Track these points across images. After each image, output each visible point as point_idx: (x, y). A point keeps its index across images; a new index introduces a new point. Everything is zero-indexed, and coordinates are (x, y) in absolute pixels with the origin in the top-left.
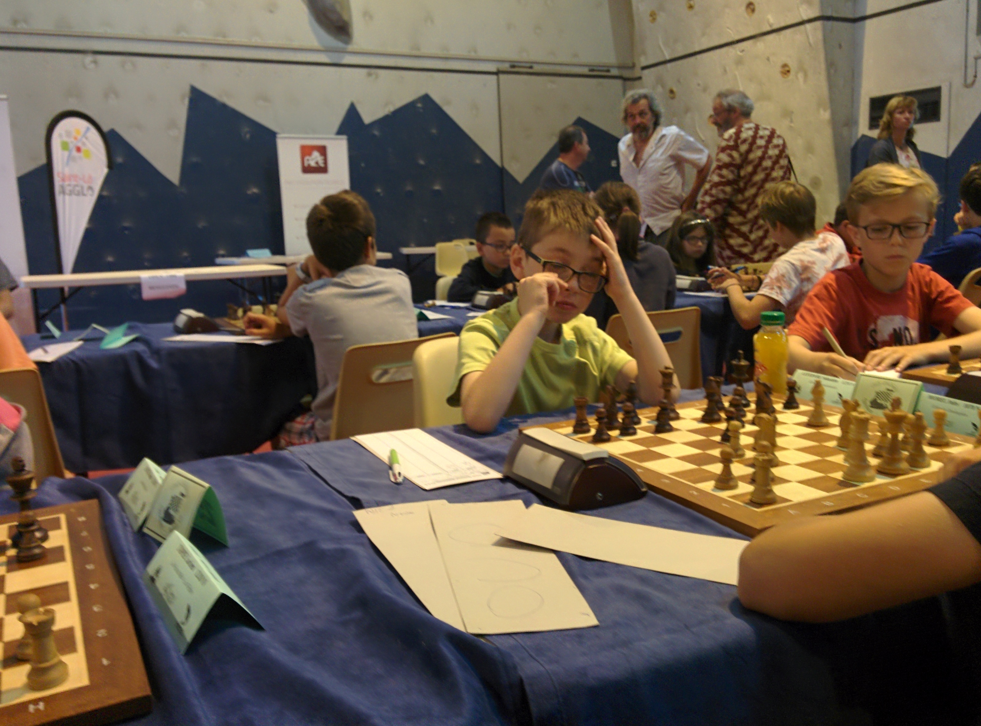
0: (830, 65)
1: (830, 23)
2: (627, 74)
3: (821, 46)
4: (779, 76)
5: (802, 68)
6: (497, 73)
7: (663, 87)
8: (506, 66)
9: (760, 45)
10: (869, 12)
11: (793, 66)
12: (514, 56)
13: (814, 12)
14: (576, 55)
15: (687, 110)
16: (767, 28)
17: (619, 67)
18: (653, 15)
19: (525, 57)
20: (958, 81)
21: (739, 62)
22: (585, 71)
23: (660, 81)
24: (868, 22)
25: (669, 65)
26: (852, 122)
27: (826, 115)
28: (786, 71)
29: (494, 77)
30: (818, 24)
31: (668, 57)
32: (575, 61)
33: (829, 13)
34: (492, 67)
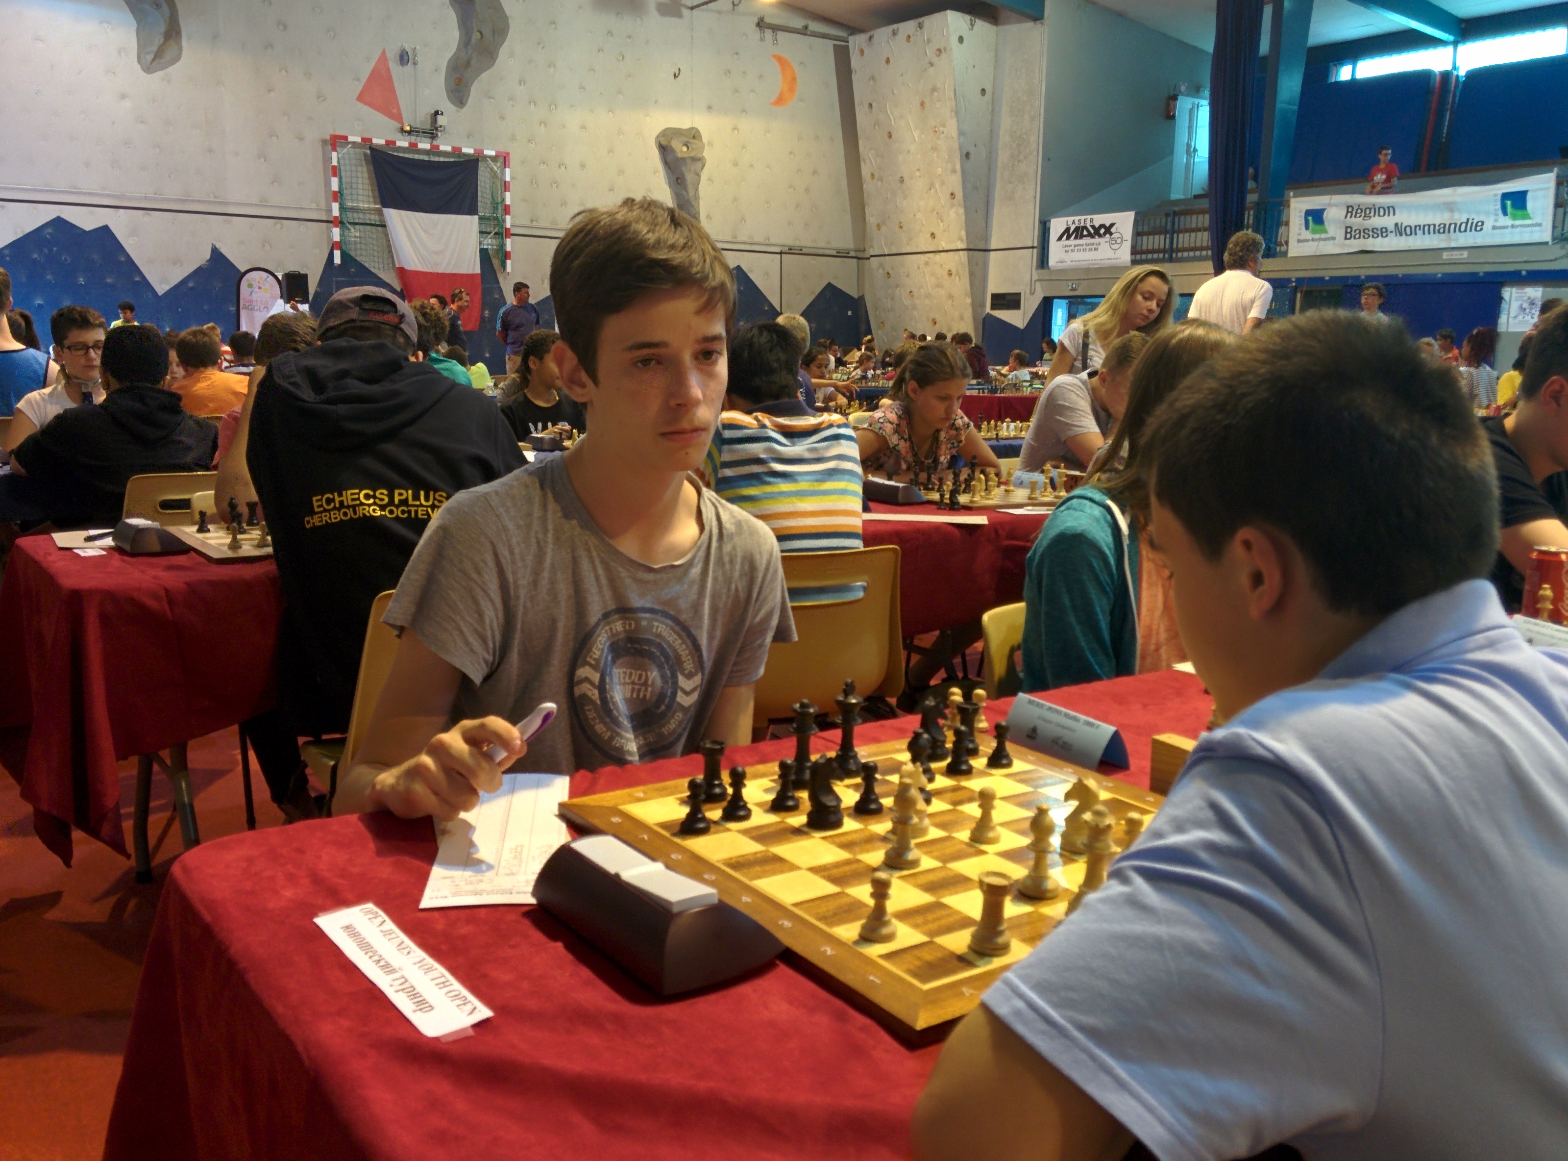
0: (972, 274)
1: (971, 252)
2: (860, 255)
3: (967, 264)
4: (947, 276)
5: (958, 274)
6: (781, 253)
7: (883, 269)
8: (786, 249)
9: (938, 257)
10: (992, 248)
11: (954, 271)
12: (790, 242)
13: (963, 246)
14: (829, 243)
15: (897, 286)
16: (941, 249)
17: (856, 251)
18: (879, 226)
19: (797, 243)
20: (1028, 291)
21: (927, 264)
22: (834, 253)
23: (881, 265)
24: (992, 253)
25: (887, 258)
26: (983, 306)
27: (969, 300)
28: (950, 274)
29: (779, 256)
30: (965, 252)
31: (887, 253)
32: (828, 246)
33: (971, 247)
34: (778, 250)
